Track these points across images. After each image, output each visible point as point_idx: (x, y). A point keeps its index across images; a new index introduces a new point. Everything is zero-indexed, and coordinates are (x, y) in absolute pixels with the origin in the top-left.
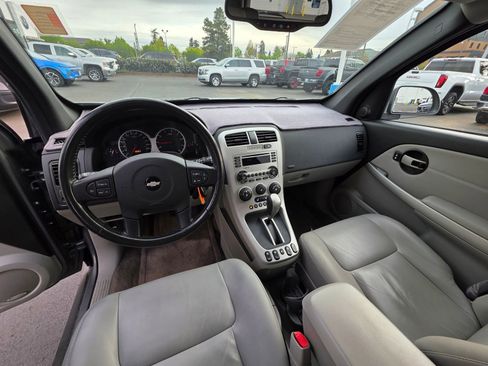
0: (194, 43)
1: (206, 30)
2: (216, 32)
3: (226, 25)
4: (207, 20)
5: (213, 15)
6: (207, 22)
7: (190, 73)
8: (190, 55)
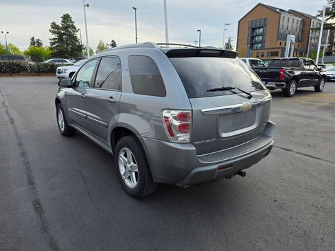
0: (35, 43)
1: (54, 32)
2: (64, 34)
3: (75, 28)
4: (54, 23)
5: (61, 19)
6: (54, 26)
7: (43, 72)
8: (35, 55)
